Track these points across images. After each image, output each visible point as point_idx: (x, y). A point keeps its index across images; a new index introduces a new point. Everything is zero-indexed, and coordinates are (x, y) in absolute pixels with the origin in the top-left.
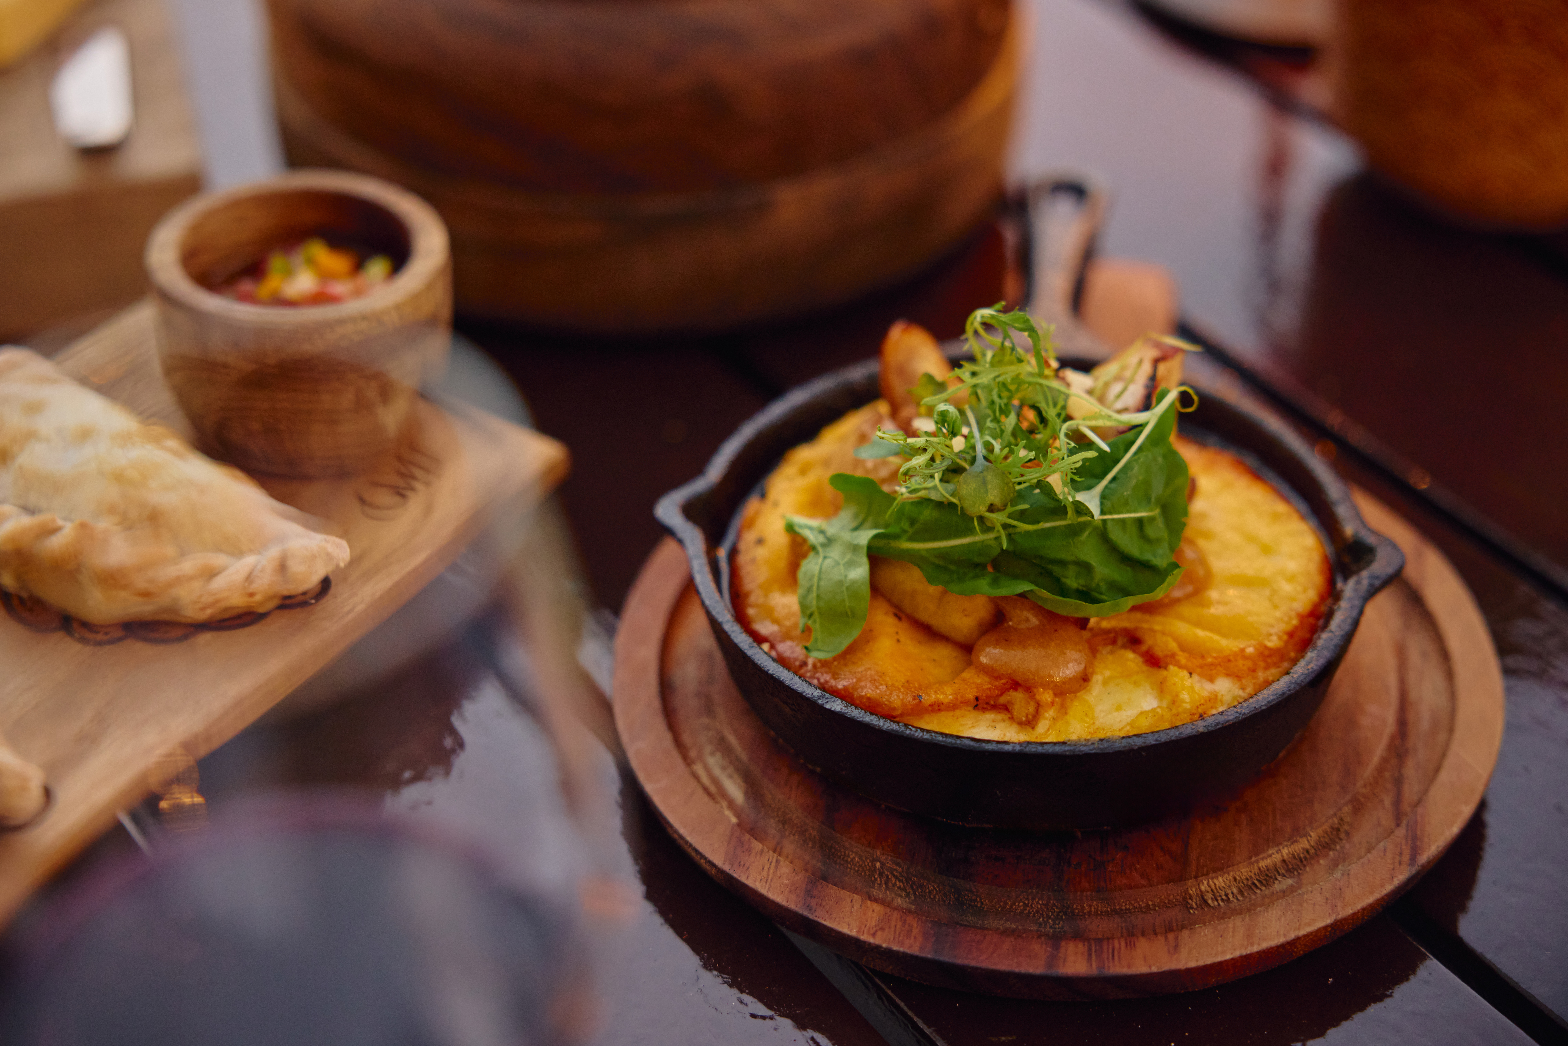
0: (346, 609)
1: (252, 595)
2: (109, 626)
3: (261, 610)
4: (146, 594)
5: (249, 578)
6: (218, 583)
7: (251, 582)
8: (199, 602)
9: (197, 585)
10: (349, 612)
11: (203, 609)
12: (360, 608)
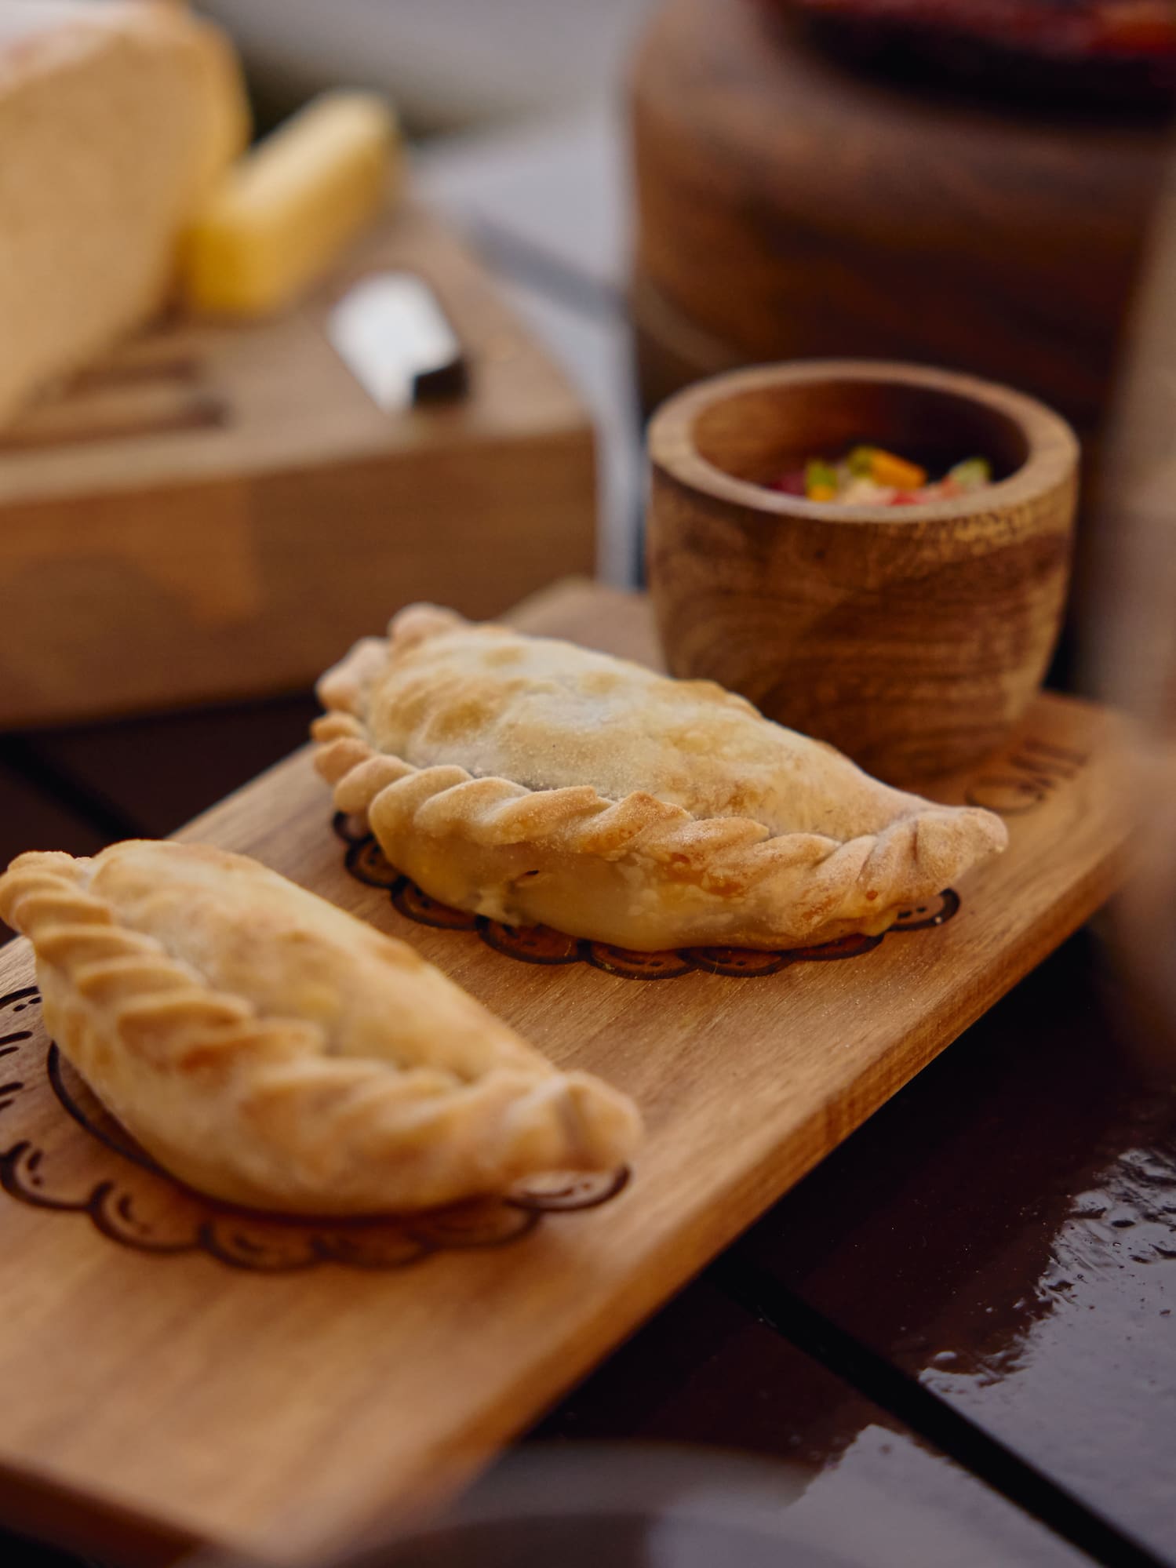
0: (998, 928)
1: (871, 896)
2: (659, 953)
3: (873, 931)
4: (727, 889)
5: (867, 869)
6: (827, 872)
7: (870, 875)
8: (803, 904)
9: (796, 875)
10: (1003, 933)
11: (809, 915)
12: (1020, 926)
